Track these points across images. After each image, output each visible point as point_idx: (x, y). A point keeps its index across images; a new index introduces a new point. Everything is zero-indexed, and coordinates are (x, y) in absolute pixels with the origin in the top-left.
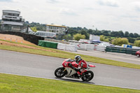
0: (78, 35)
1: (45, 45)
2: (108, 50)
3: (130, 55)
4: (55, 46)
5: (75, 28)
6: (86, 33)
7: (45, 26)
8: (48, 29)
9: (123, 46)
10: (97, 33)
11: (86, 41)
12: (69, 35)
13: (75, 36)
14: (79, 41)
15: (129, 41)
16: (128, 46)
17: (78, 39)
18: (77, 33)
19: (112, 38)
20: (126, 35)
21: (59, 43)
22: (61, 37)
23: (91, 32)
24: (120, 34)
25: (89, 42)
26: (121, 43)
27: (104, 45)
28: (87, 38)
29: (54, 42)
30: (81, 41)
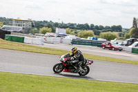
0: (44, 28)
1: (12, 39)
2: (74, 42)
3: (96, 47)
4: (21, 40)
5: (41, 22)
6: (52, 27)
7: (11, 20)
8: (14, 23)
9: (89, 38)
10: (63, 26)
11: (52, 34)
12: (36, 29)
13: (41, 30)
14: (46, 35)
15: (95, 34)
16: (93, 39)
17: (44, 32)
18: (43, 26)
19: (78, 31)
20: (92, 27)
21: (26, 37)
22: (27, 31)
23: (56, 25)
24: (86, 27)
25: (55, 35)
26: (86, 36)
27: (70, 37)
28: (54, 31)
29: (20, 36)
30: (47, 34)
